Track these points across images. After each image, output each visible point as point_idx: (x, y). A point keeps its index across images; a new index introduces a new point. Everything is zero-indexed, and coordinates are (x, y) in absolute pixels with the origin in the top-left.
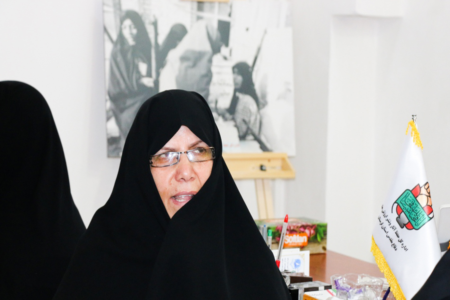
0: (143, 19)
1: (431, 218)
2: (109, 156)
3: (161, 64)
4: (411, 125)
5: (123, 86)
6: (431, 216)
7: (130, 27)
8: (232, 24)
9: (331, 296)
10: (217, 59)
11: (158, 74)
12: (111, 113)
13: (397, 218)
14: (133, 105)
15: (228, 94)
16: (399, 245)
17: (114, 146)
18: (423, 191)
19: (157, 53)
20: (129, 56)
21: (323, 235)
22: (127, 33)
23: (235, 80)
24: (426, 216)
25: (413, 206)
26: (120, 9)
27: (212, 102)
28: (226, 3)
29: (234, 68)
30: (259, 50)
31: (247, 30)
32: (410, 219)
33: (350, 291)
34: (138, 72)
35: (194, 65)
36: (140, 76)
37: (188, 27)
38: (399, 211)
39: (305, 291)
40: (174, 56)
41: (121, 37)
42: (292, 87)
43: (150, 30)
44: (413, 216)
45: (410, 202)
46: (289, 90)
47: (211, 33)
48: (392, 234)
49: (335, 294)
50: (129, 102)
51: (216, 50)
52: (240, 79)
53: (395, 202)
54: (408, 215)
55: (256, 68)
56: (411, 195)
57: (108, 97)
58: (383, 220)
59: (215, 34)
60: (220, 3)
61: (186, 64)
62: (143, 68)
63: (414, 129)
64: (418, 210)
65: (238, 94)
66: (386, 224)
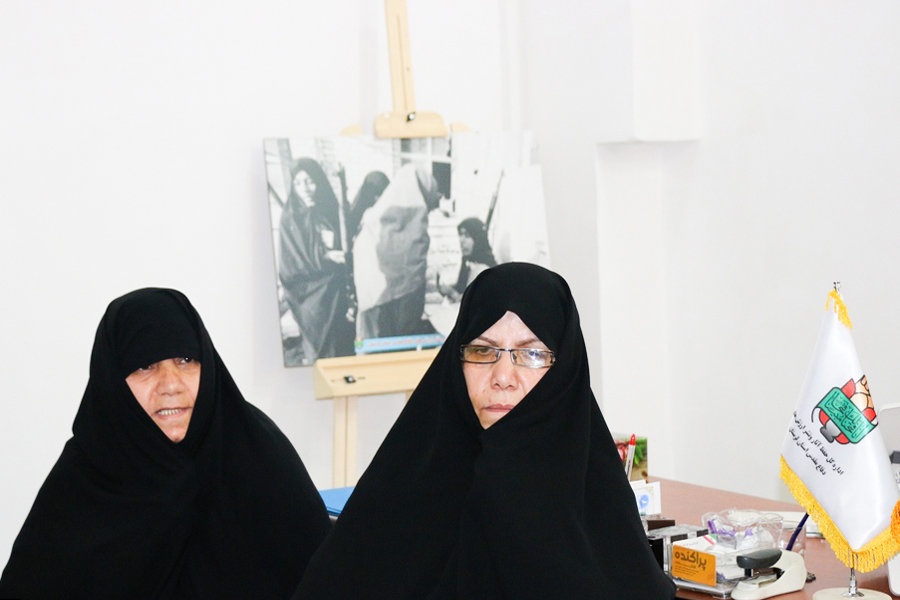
0: (324, 169)
1: (875, 426)
2: (286, 365)
3: (354, 229)
4: (832, 295)
5: (301, 265)
6: (874, 422)
7: (306, 181)
8: (452, 167)
9: (710, 544)
10: (435, 216)
11: (351, 245)
12: (286, 304)
13: (821, 429)
14: (316, 290)
15: (455, 265)
16: (828, 467)
17: (293, 350)
18: (859, 388)
19: (346, 215)
20: (307, 222)
21: (641, 456)
22: (301, 191)
23: (462, 244)
24: (866, 422)
25: (846, 411)
26: (290, 158)
27: (430, 278)
28: (442, 137)
29: (459, 228)
30: (495, 199)
31: (476, 172)
32: (842, 428)
33: (736, 534)
34: (322, 244)
35: (402, 229)
36: (325, 249)
37: (389, 176)
38: (824, 418)
39: (672, 541)
40: (371, 217)
41: (293, 196)
42: (546, 249)
43: (335, 183)
44: (847, 425)
45: (840, 405)
46: (544, 253)
47: (424, 182)
48: (815, 452)
49: (714, 541)
50: (311, 287)
51: (432, 204)
52: (470, 242)
53: (817, 407)
54: (839, 424)
55: (492, 226)
56: (842, 395)
57: (280, 283)
58: (799, 432)
59: (429, 181)
60: (433, 138)
61: (390, 227)
62: (328, 237)
63: (838, 302)
64: (855, 415)
65: (468, 263)
66: (803, 438)
